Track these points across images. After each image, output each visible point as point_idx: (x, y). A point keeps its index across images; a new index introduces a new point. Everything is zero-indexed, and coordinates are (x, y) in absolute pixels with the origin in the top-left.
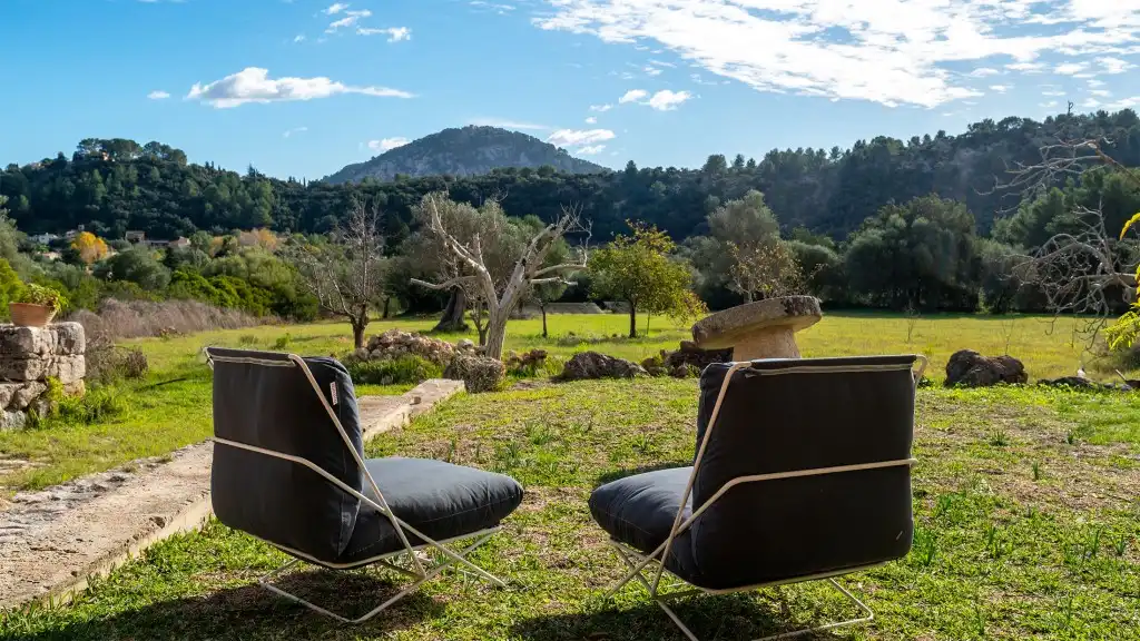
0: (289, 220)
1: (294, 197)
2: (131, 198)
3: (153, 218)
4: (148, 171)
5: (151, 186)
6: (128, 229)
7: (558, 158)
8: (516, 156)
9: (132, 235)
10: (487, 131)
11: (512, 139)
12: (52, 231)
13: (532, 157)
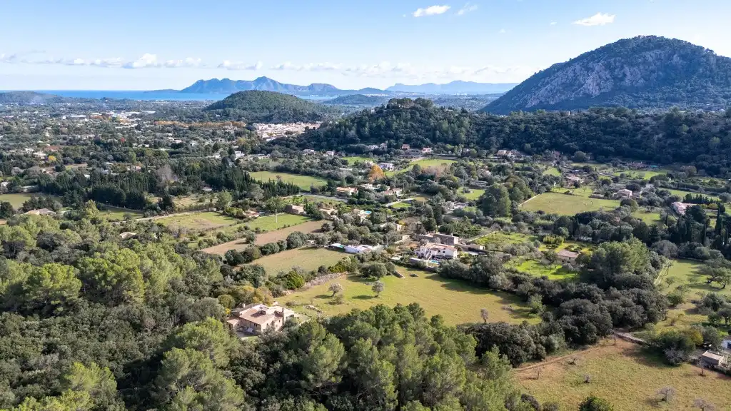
2: (406, 128)
3: (414, 138)
4: (415, 114)
5: (415, 121)
6: (404, 143)
7: (704, 56)
8: (670, 57)
9: (405, 146)
10: (650, 39)
11: (670, 45)
12: (376, 144)
13: (683, 57)
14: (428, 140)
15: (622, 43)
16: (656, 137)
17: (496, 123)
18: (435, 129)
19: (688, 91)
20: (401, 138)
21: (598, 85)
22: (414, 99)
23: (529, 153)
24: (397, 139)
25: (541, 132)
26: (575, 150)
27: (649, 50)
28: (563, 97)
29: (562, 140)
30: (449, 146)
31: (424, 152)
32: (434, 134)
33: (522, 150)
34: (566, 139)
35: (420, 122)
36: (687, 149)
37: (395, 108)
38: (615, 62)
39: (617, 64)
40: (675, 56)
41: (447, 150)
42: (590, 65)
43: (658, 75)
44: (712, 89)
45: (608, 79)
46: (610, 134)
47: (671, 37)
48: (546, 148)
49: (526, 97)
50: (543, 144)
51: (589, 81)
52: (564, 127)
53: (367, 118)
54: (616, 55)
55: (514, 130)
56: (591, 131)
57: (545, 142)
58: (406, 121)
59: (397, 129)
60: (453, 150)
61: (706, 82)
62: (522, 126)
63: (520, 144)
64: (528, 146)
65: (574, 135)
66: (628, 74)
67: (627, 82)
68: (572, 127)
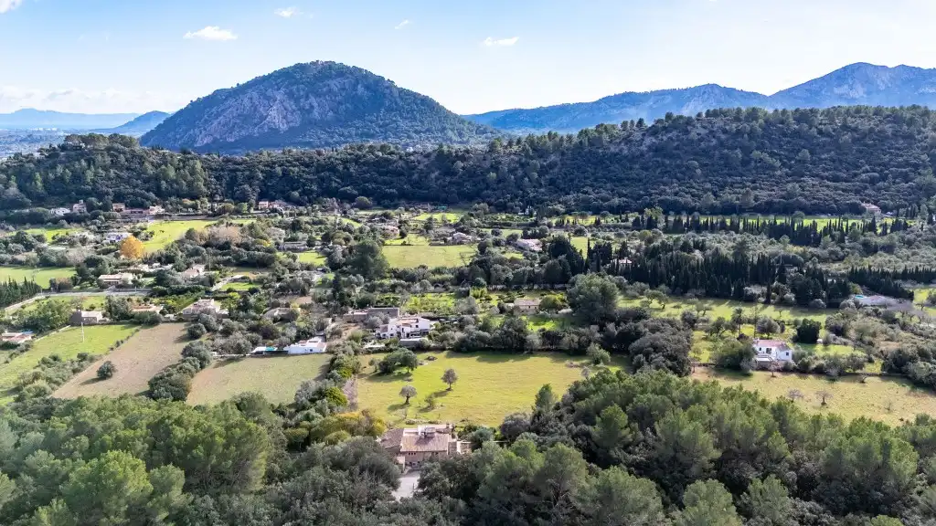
0: (216, 189)
1: (216, 170)
2: (110, 179)
3: (128, 194)
4: (117, 157)
5: (121, 169)
6: (114, 202)
7: (387, 88)
8: (354, 87)
9: (115, 206)
10: (329, 66)
11: (351, 73)
12: (62, 205)
13: (367, 88)
14: (152, 195)
15: (300, 68)
16: (433, 176)
17: (239, 167)
18: (157, 178)
19: (380, 127)
20: (107, 194)
21: (285, 117)
22: (107, 135)
23: (298, 203)
24: (101, 196)
25: (305, 176)
26: (356, 196)
27: (330, 77)
28: (243, 133)
29: (334, 185)
30: (188, 202)
31: (154, 213)
32: (159, 187)
33: (288, 200)
34: (339, 183)
35: (128, 169)
36: (468, 187)
37: (77, 150)
38: (298, 90)
39: (302, 93)
40: (359, 86)
41: (187, 207)
42: (269, 93)
43: (347, 108)
44: (403, 124)
45: (294, 111)
46: (386, 174)
47: (350, 64)
48: (318, 196)
49: (192, 132)
50: (312, 191)
51: (273, 113)
52: (331, 168)
53: (32, 166)
54: (297, 83)
55: (270, 175)
56: (365, 172)
57: (314, 187)
58: (106, 169)
59: (93, 181)
60: (195, 208)
61: (395, 116)
62: (278, 170)
63: (283, 192)
64: (296, 194)
65: (346, 178)
66: (315, 104)
67: (316, 114)
68: (340, 168)
